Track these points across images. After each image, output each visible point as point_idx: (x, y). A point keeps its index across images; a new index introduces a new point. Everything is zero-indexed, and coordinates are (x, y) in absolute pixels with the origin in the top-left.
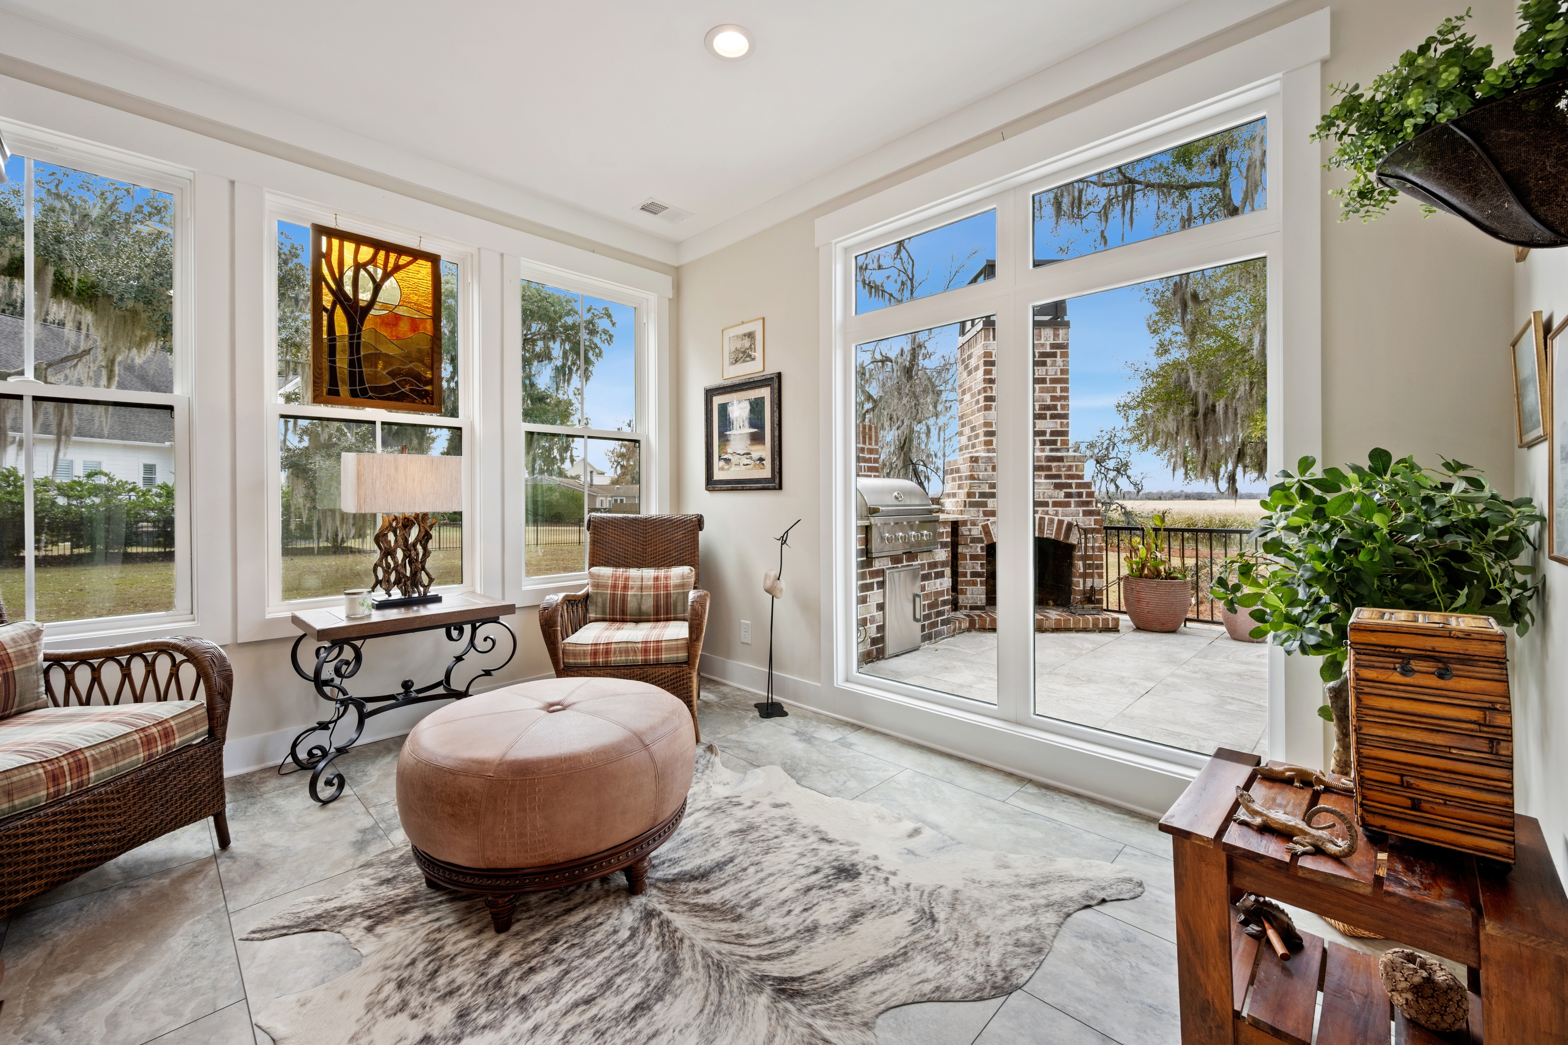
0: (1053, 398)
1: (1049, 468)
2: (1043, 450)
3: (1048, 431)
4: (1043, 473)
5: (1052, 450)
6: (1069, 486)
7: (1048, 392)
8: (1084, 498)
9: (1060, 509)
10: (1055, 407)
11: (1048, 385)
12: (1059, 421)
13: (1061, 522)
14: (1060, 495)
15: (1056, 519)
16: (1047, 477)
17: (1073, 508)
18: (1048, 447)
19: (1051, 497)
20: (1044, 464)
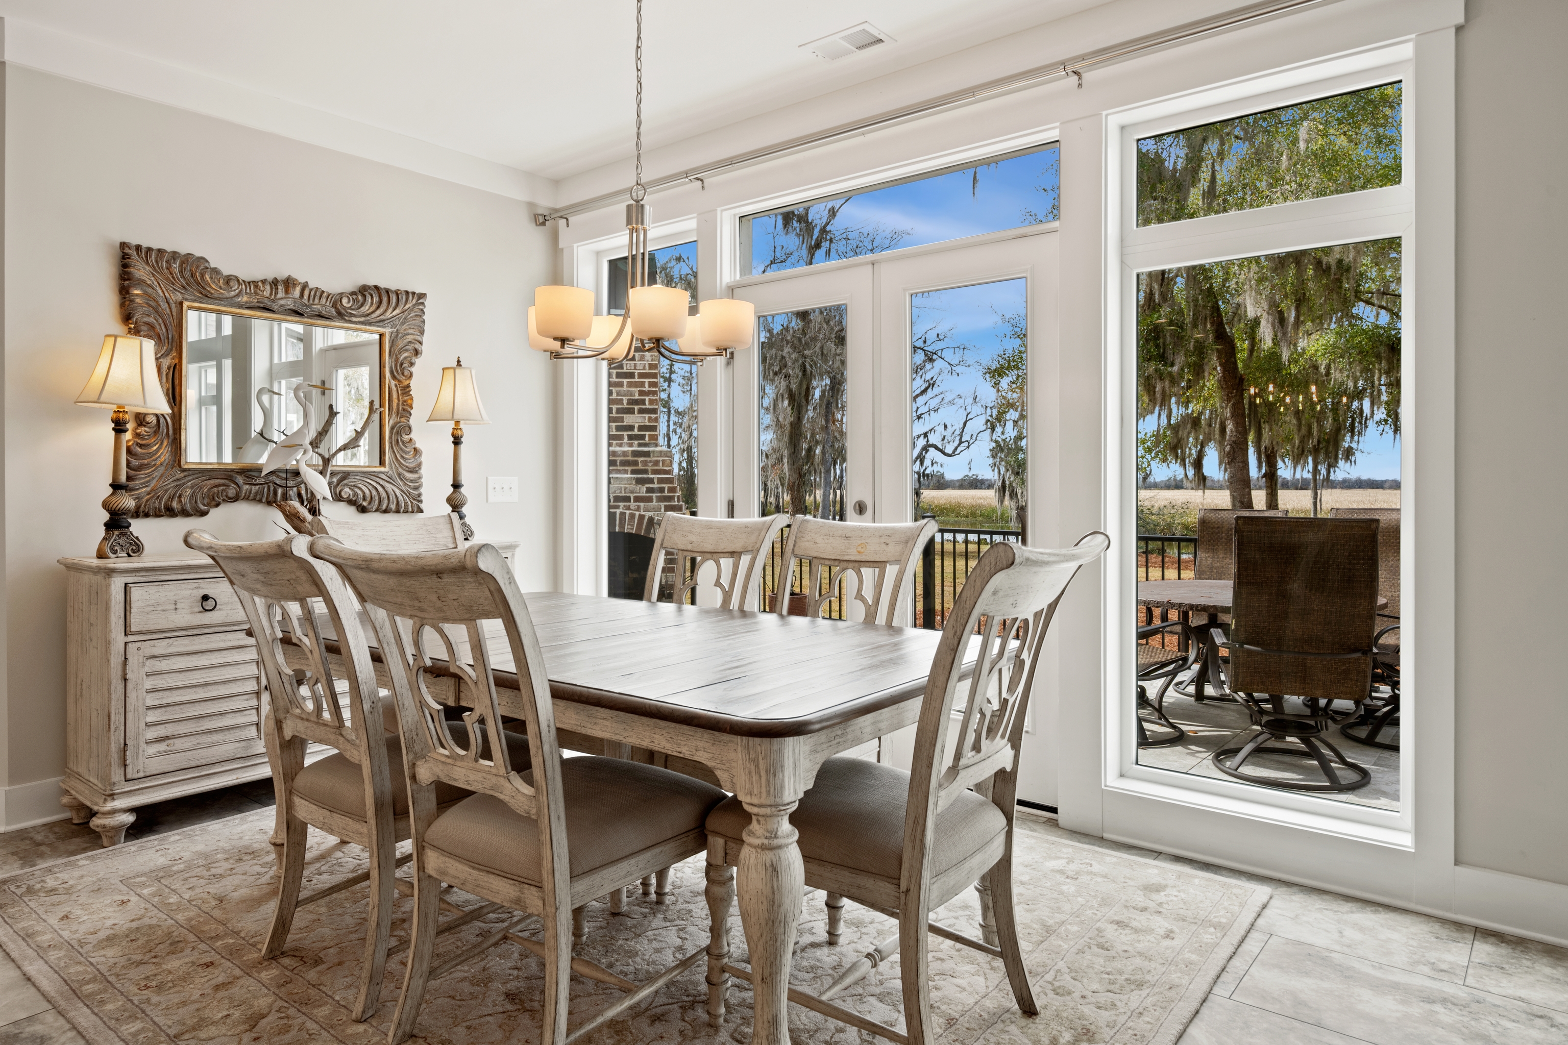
0: (641, 393)
1: (635, 463)
2: (631, 445)
3: (636, 426)
4: (629, 468)
5: (640, 445)
6: (651, 481)
7: (636, 386)
8: (666, 494)
9: (642, 504)
10: (643, 402)
11: (636, 379)
12: (647, 416)
13: (642, 517)
14: (642, 491)
15: (637, 513)
16: (633, 472)
17: (655, 503)
18: (636, 442)
19: (632, 492)
20: (630, 458)
